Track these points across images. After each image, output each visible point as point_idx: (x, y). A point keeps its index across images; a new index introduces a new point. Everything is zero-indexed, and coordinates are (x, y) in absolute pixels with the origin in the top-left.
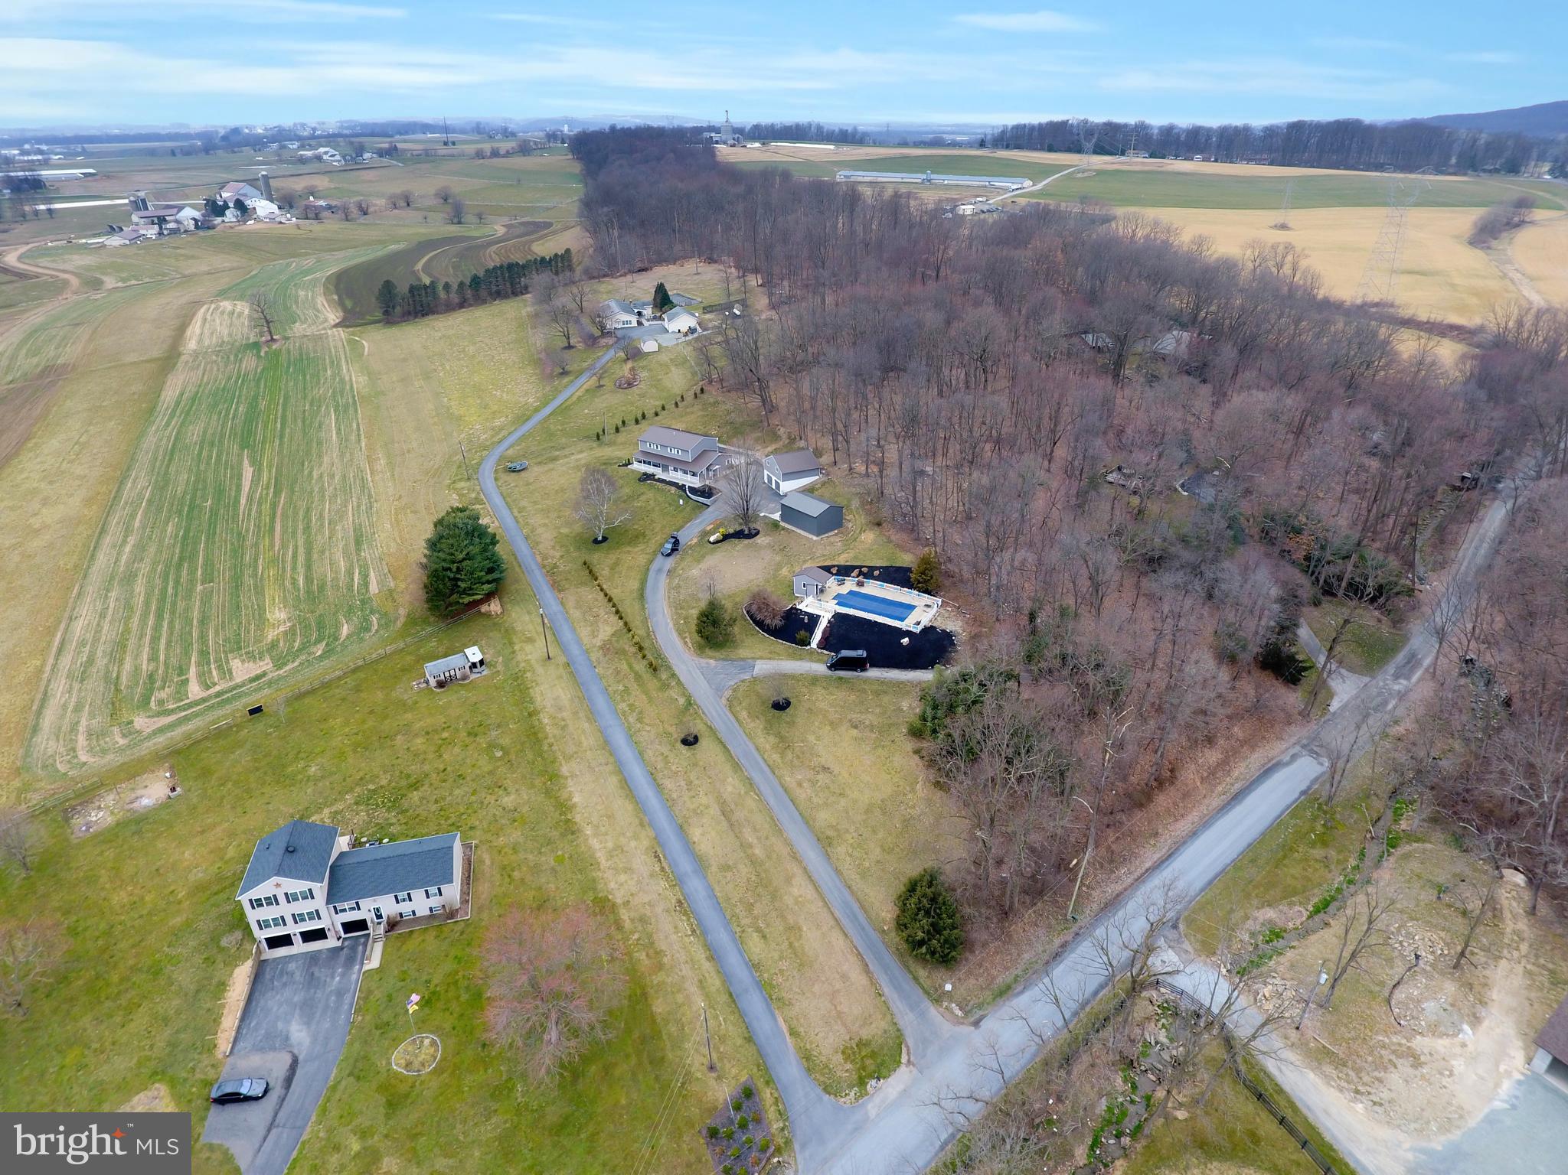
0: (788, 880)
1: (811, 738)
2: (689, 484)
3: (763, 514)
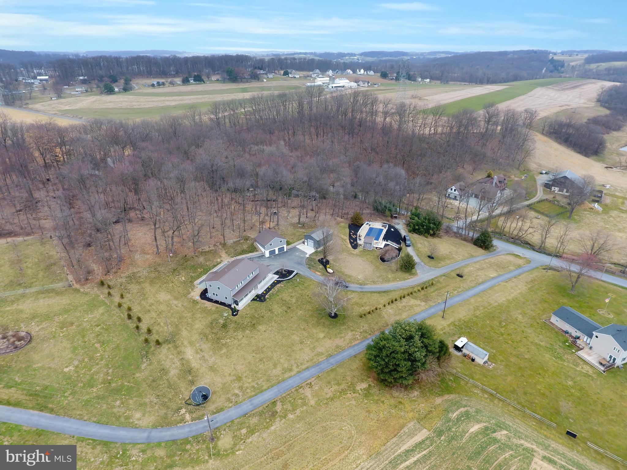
1: (441, 253)
2: (275, 279)
3: (307, 256)
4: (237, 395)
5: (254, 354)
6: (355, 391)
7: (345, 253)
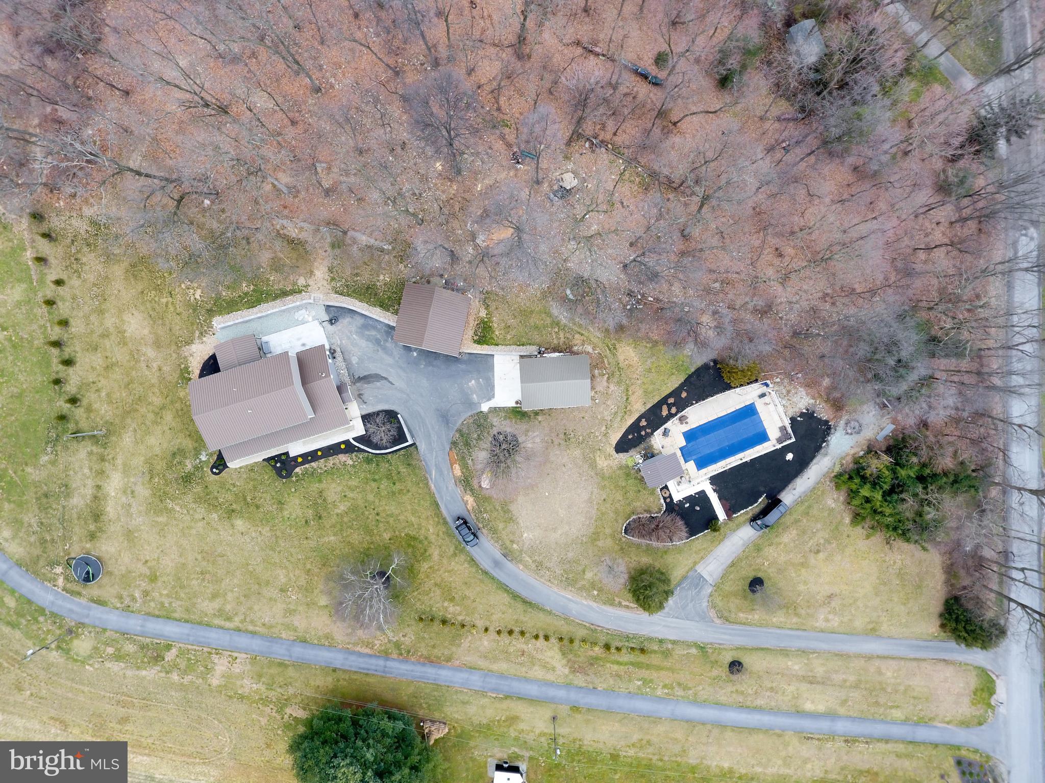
0: (880, 673)
1: (801, 587)
2: (350, 436)
3: (485, 407)
4: (134, 599)
5: (199, 557)
6: (280, 711)
7: (577, 453)
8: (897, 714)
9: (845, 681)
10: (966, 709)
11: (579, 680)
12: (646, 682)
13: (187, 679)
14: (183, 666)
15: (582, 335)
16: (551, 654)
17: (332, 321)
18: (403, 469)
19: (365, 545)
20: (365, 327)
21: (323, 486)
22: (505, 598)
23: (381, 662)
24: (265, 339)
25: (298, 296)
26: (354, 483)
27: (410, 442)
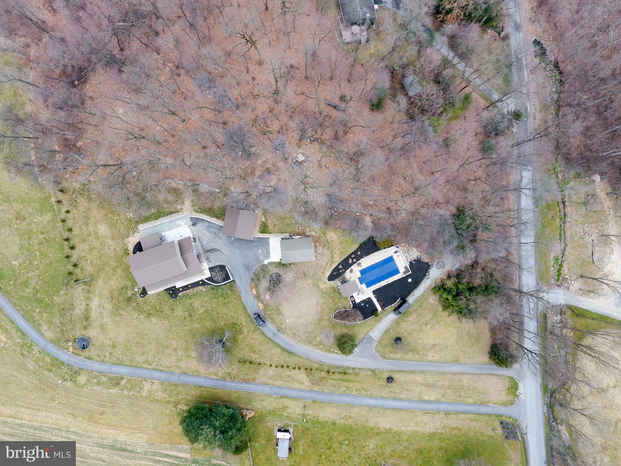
0: (460, 381)
1: (420, 341)
2: (204, 278)
3: (266, 262)
4: (105, 356)
5: (135, 336)
6: (175, 407)
7: (310, 281)
8: (470, 400)
9: (443, 385)
10: (504, 397)
11: (316, 388)
12: (347, 388)
13: (131, 393)
14: (129, 387)
15: (309, 227)
16: (302, 376)
17: (193, 225)
18: (229, 292)
19: (213, 328)
20: (209, 227)
21: (192, 301)
22: (279, 350)
23: (222, 383)
24: (163, 234)
25: (178, 214)
26: (206, 299)
27: (232, 279)
